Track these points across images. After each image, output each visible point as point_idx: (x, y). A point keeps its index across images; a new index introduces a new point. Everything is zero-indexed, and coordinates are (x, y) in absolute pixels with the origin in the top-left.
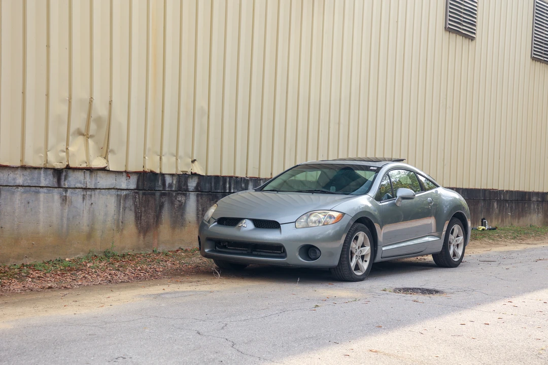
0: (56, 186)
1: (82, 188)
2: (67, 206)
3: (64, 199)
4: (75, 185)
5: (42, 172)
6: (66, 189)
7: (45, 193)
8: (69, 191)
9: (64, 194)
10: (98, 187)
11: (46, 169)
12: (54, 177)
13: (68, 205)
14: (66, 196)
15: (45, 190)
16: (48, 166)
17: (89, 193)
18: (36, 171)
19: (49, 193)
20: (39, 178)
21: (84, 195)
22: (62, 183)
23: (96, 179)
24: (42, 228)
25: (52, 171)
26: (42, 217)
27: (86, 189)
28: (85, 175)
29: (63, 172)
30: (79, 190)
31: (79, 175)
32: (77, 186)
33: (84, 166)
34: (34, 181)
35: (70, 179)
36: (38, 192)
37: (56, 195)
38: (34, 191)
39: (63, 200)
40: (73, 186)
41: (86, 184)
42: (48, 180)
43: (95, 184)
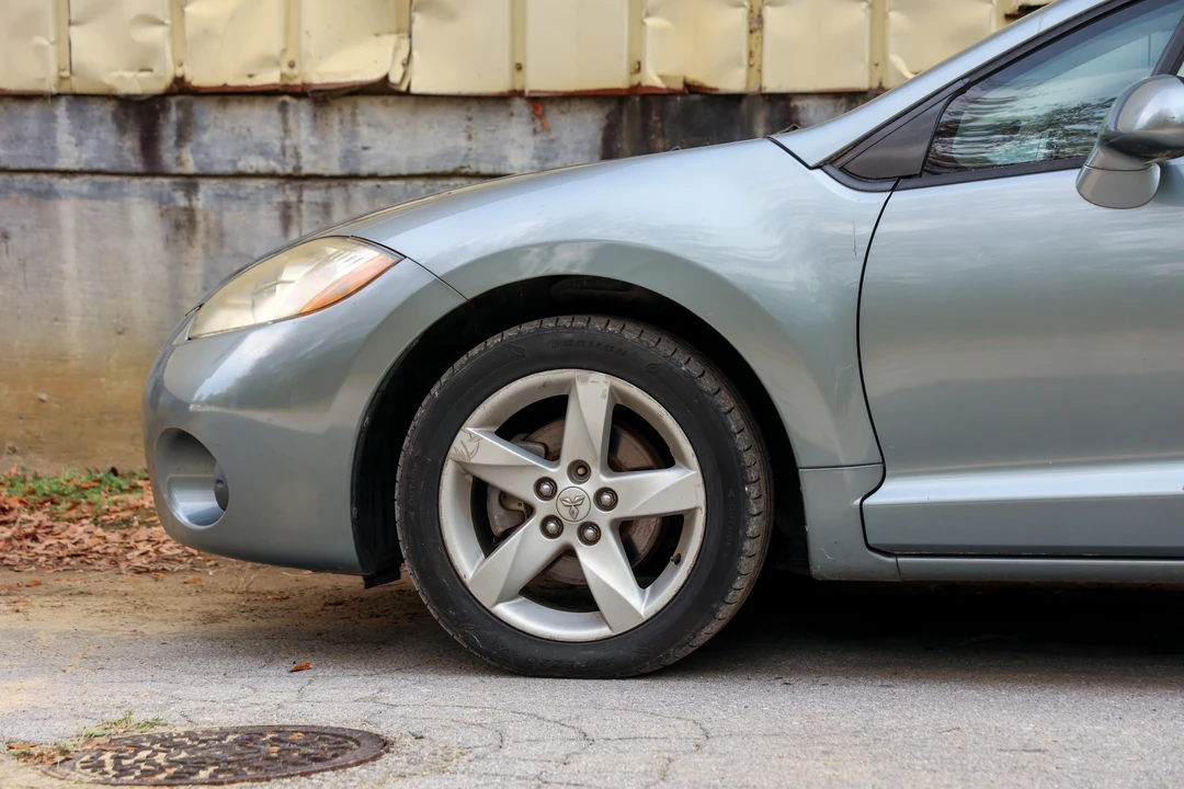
0: (136, 164)
1: (272, 175)
2: (198, 251)
3: (183, 225)
4: (234, 163)
5: (61, 109)
6: (190, 182)
7: (81, 196)
8: (206, 188)
9: (182, 202)
10: (365, 169)
11: (78, 98)
12: (122, 129)
13: (206, 248)
14: (190, 212)
15: (81, 184)
16: (79, 86)
17: (312, 195)
18: (33, 109)
19: (104, 198)
20: (48, 134)
21: (286, 206)
22: (168, 156)
23: (353, 136)
24: (76, 338)
25: (110, 106)
26: (75, 293)
27: (296, 178)
28: (285, 121)
29: (165, 109)
30: (261, 183)
31: (259, 121)
32: (242, 166)
33: (271, 77)
34: (26, 150)
35: (206, 138)
36: (49, 194)
37: (140, 209)
38: (25, 190)
39: (178, 226)
40: (228, 169)
41: (297, 155)
42: (91, 143)
43: (348, 155)
